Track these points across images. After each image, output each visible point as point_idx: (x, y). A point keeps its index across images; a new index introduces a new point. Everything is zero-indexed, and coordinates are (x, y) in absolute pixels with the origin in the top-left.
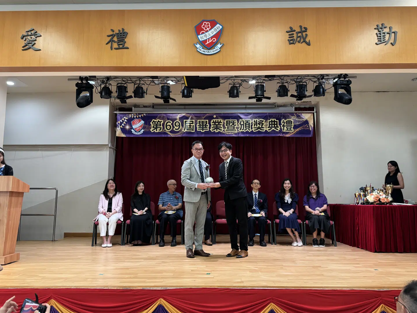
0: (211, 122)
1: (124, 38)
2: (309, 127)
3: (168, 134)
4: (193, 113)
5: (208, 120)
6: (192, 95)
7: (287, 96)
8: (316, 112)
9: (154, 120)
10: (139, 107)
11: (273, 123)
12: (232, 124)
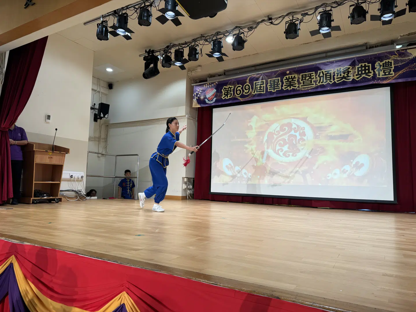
0: (284, 79)
3: (238, 99)
4: (264, 73)
5: (280, 78)
7: (366, 20)
9: (225, 87)
11: (363, 68)
12: (309, 77)
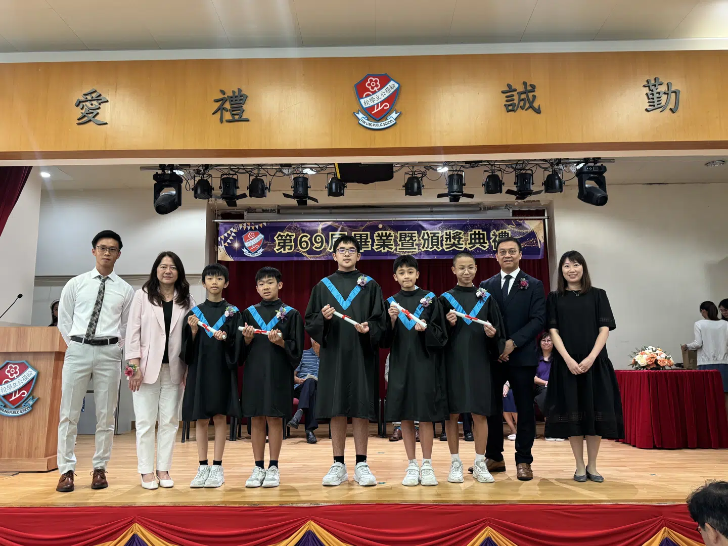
0: (375, 235)
1: (241, 103)
2: (537, 242)
3: (303, 256)
4: (344, 221)
5: (369, 233)
6: (345, 191)
7: (501, 192)
8: (548, 218)
9: (280, 233)
10: (256, 212)
11: (477, 236)
12: (409, 238)
